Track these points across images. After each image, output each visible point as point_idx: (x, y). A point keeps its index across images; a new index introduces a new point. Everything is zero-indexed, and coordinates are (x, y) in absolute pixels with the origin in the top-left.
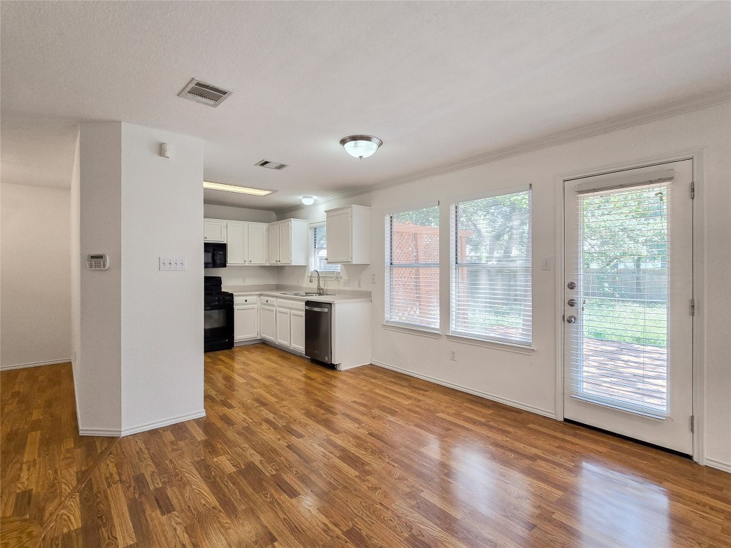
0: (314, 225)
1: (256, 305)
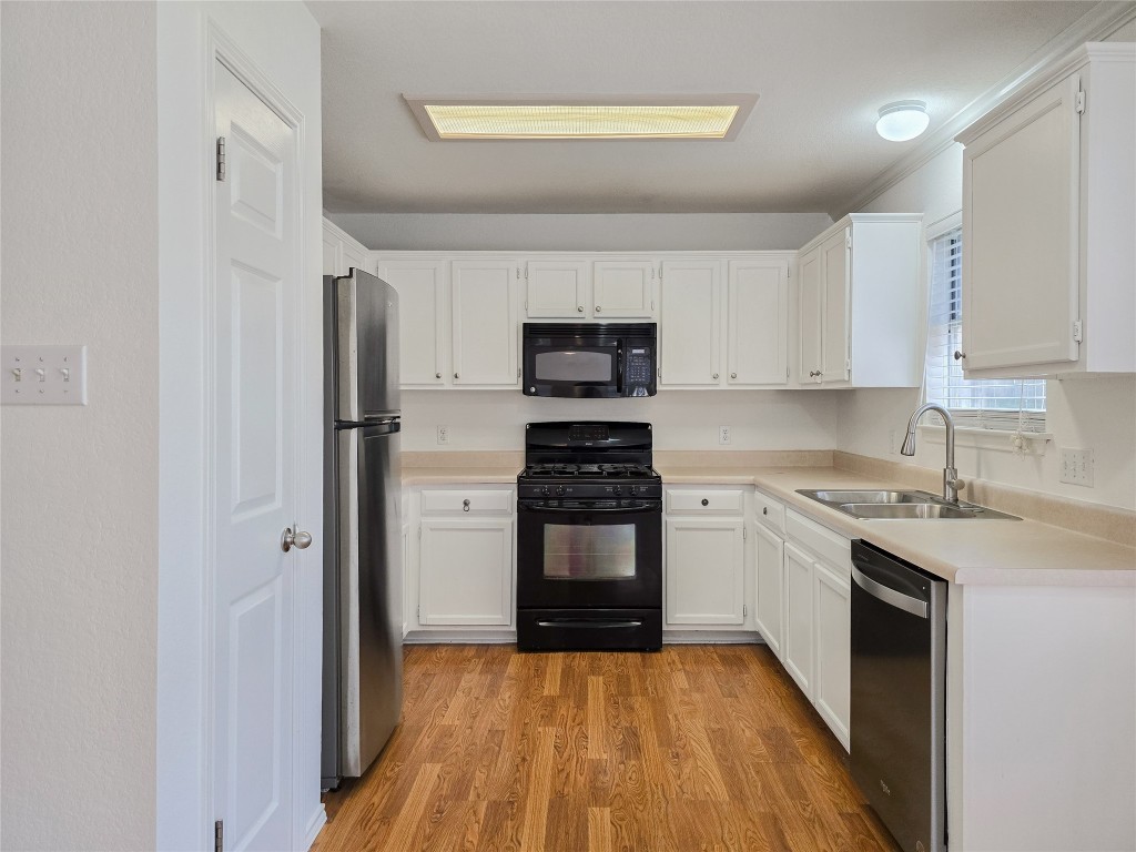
1: (740, 520)
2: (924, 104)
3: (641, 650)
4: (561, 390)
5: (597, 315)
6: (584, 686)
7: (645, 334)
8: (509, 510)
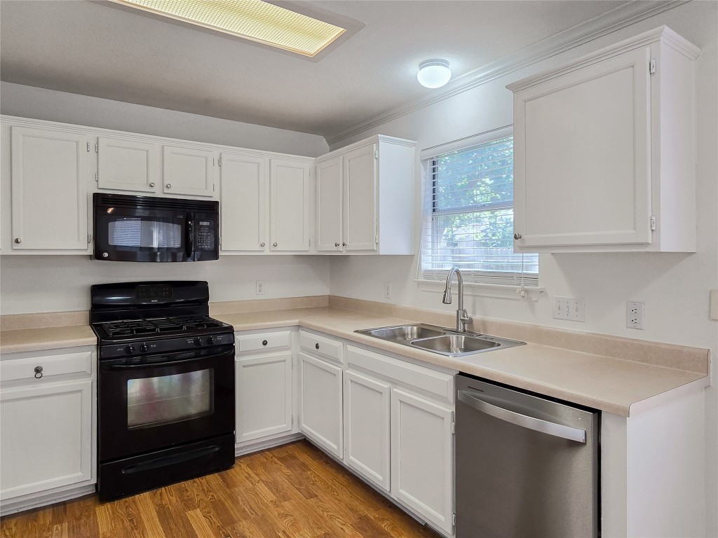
0: (431, 153)
1: (288, 353)
2: (447, 62)
3: (217, 470)
4: (125, 255)
5: (166, 191)
6: (187, 524)
7: (210, 210)
8: (89, 372)
